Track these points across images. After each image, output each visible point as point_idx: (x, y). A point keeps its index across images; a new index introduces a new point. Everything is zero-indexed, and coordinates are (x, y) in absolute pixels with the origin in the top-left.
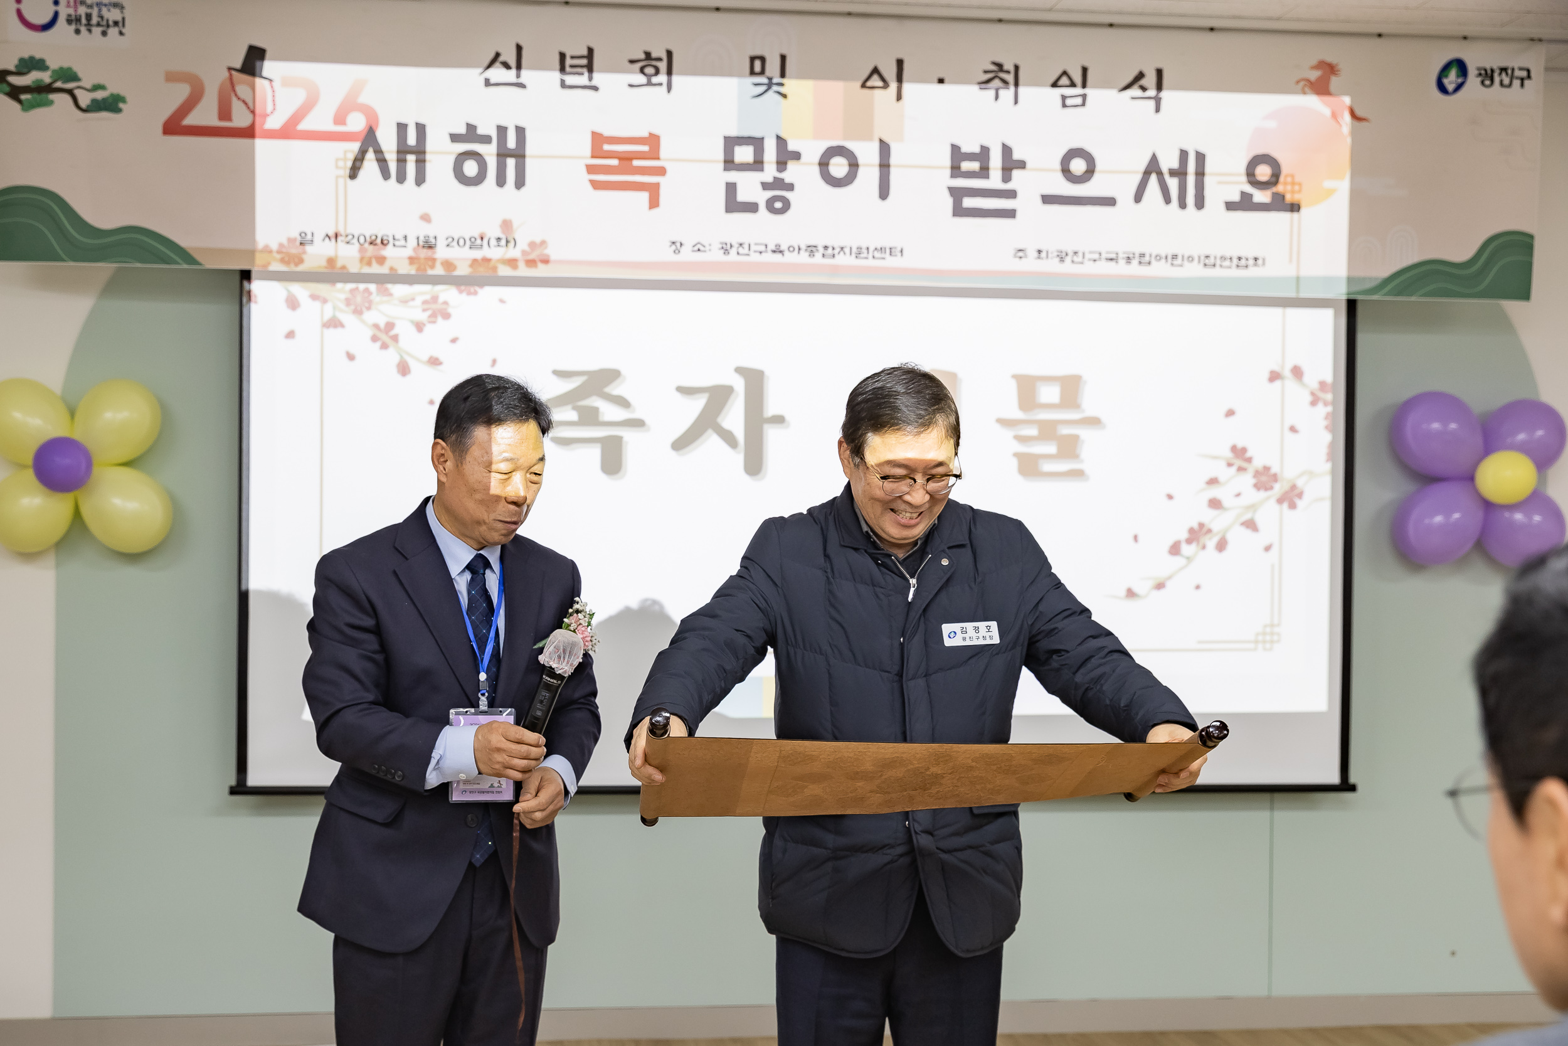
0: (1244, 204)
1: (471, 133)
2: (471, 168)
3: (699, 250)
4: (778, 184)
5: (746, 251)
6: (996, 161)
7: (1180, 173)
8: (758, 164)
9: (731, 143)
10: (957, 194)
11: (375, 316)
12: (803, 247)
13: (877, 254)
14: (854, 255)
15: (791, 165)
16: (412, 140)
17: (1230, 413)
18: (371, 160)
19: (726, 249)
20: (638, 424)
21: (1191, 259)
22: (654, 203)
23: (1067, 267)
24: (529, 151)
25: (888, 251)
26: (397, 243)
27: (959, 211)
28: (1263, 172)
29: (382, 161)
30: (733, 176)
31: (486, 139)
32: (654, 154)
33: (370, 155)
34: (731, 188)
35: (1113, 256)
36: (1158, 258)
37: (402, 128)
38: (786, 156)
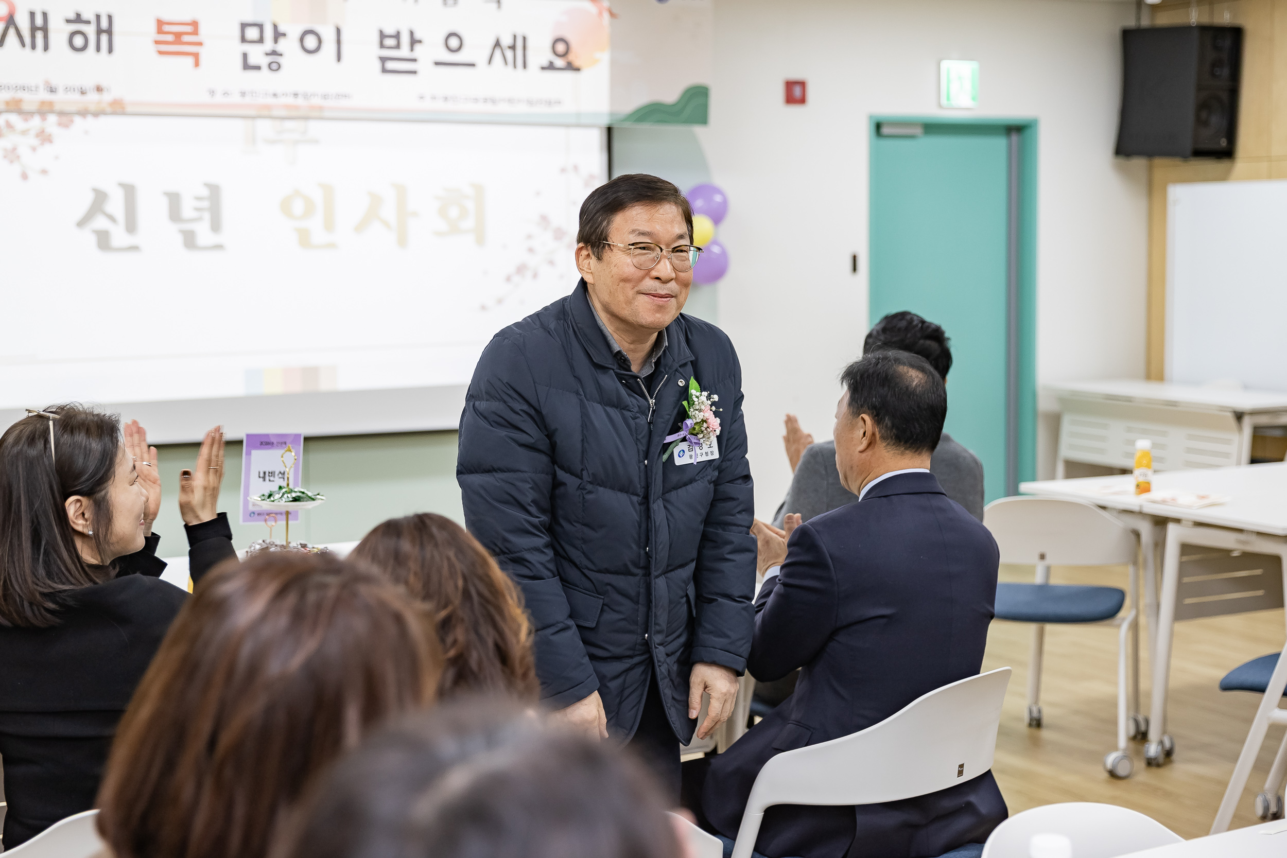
0: (551, 67)
1: (78, 19)
2: (78, 41)
3: (226, 95)
4: (274, 53)
5: (255, 96)
6: (405, 40)
7: (513, 48)
8: (261, 40)
9: (244, 26)
10: (383, 60)
12: (290, 93)
13: (337, 98)
15: (282, 41)
16: (39, 22)
17: (538, 194)
18: (12, 34)
19: (243, 94)
21: (522, 101)
22: (197, 64)
23: (449, 105)
24: (116, 29)
25: (343, 96)
26: (31, 90)
27: (384, 71)
28: (561, 48)
29: (20, 35)
30: (247, 48)
31: (88, 22)
32: (195, 32)
34: (245, 56)
36: (502, 100)
37: (32, 15)
38: (278, 35)
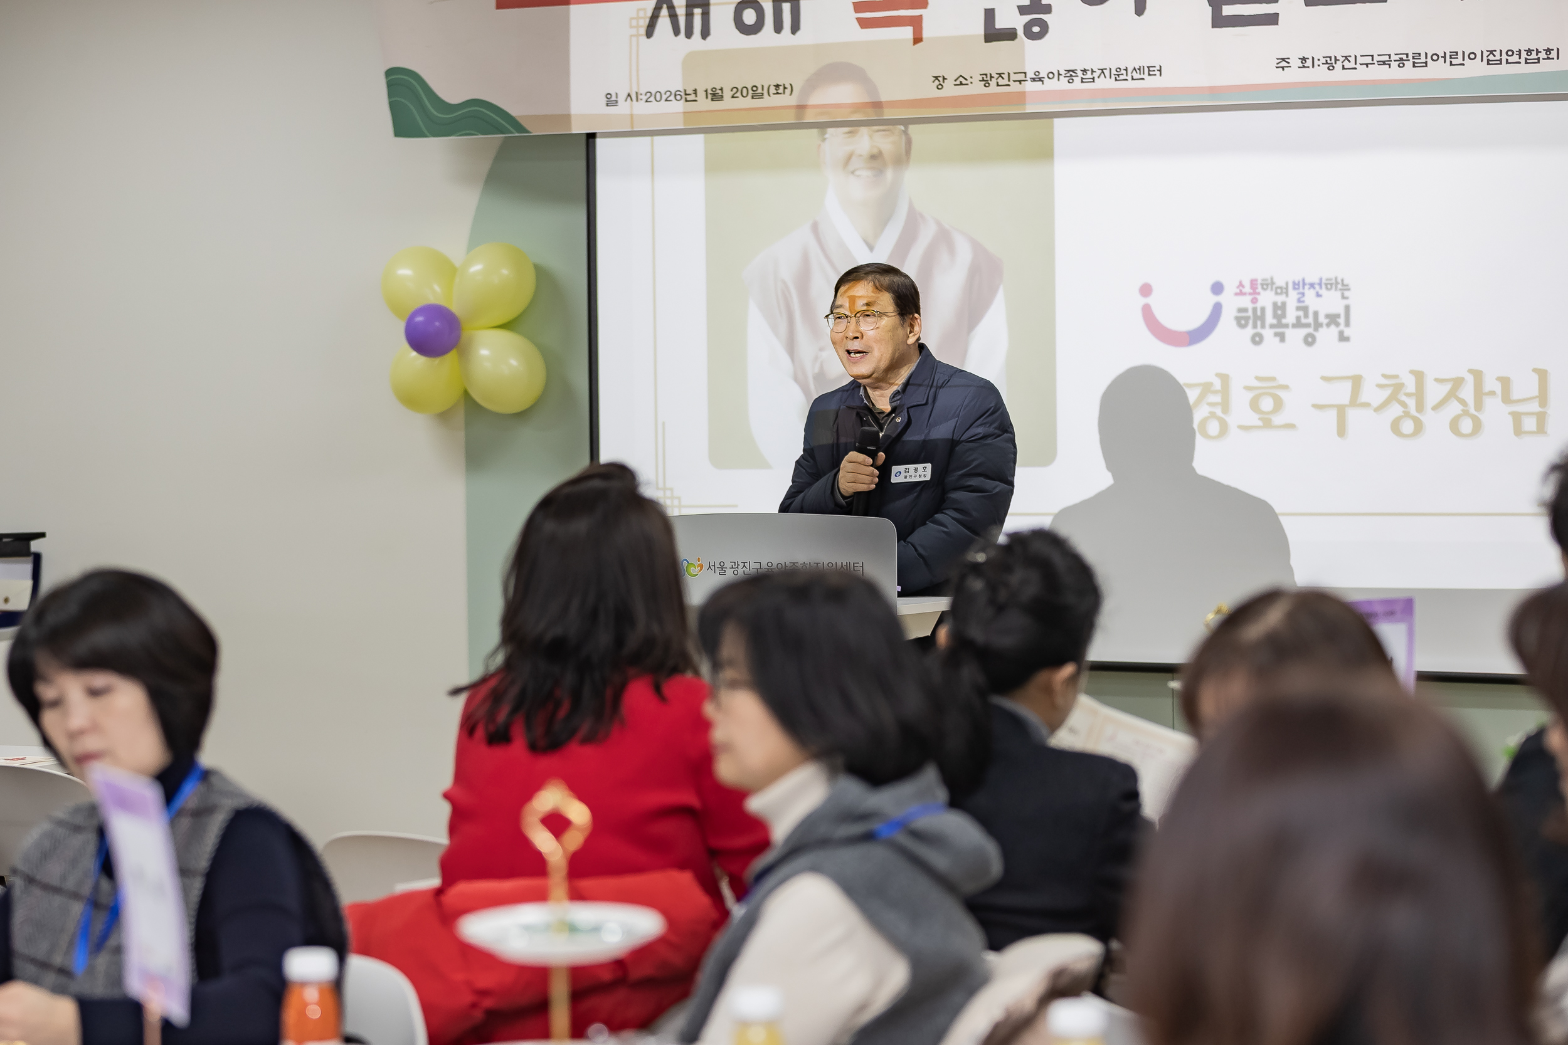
2: (749, 16)
3: (961, 84)
4: (1035, 7)
5: (1006, 82)
12: (1063, 72)
13: (1136, 76)
14: (1113, 77)
18: (664, 16)
19: (986, 80)
21: (1472, 56)
22: (918, 37)
23: (1338, 74)
25: (1146, 70)
26: (689, 98)
27: (1218, 21)
29: (673, 17)
33: (664, 12)
34: (989, 15)
35: (1387, 58)
36: (1435, 57)
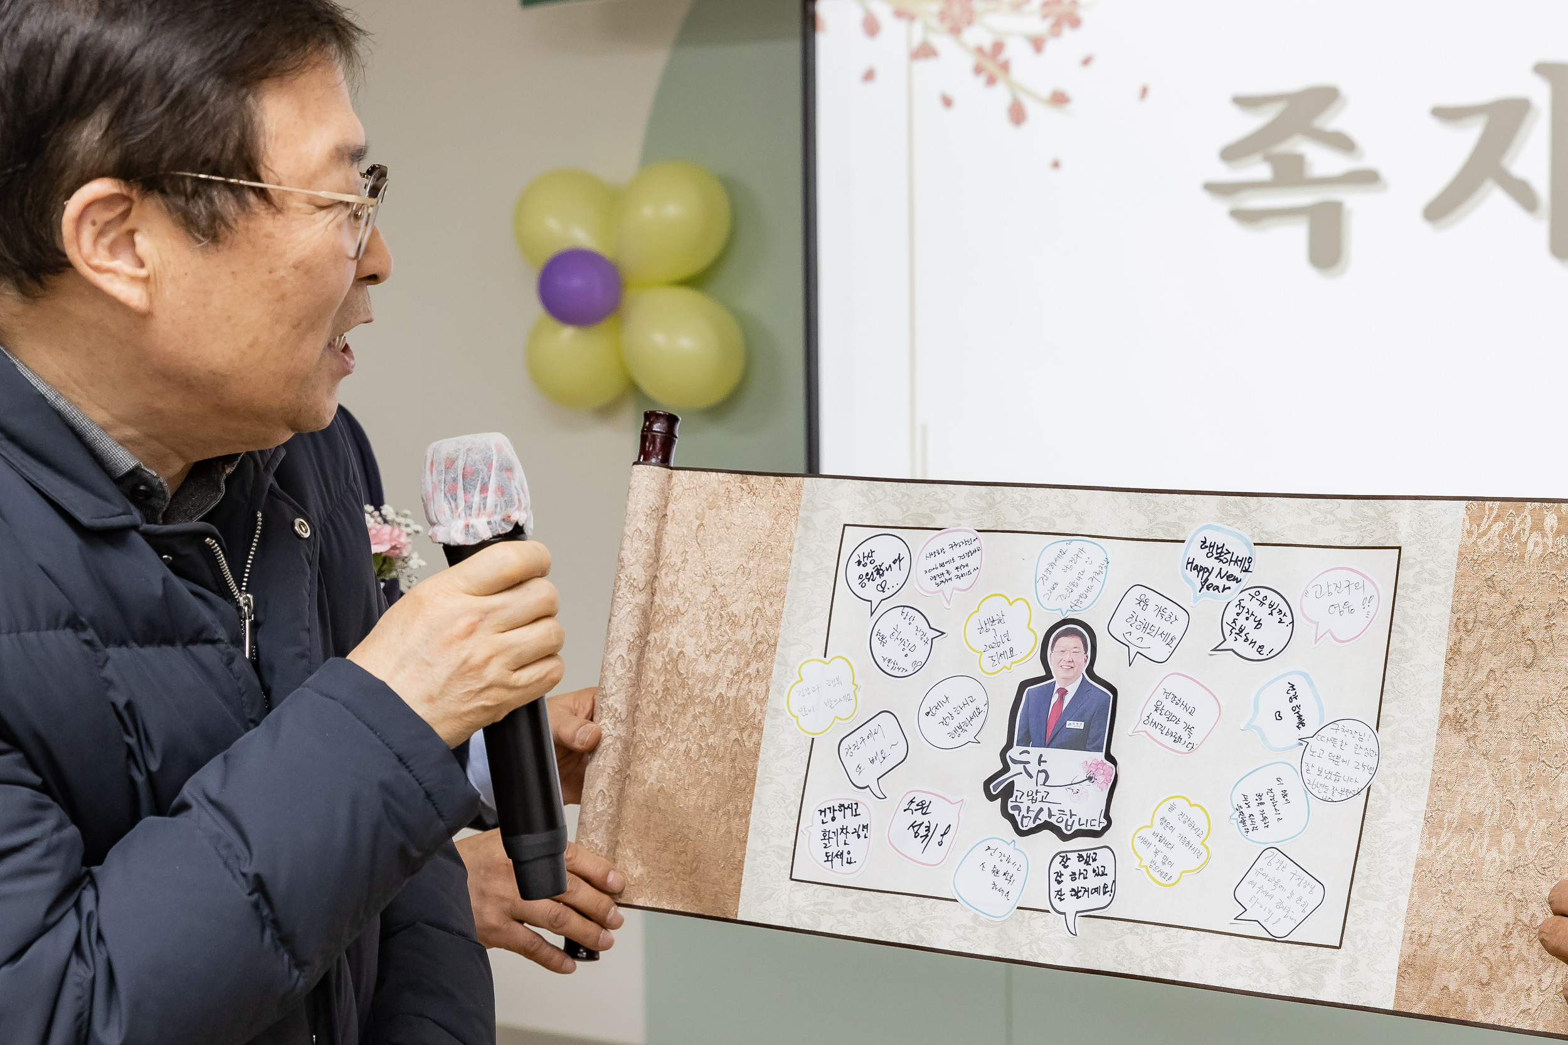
11: (978, 36)
20: (1367, 178)
